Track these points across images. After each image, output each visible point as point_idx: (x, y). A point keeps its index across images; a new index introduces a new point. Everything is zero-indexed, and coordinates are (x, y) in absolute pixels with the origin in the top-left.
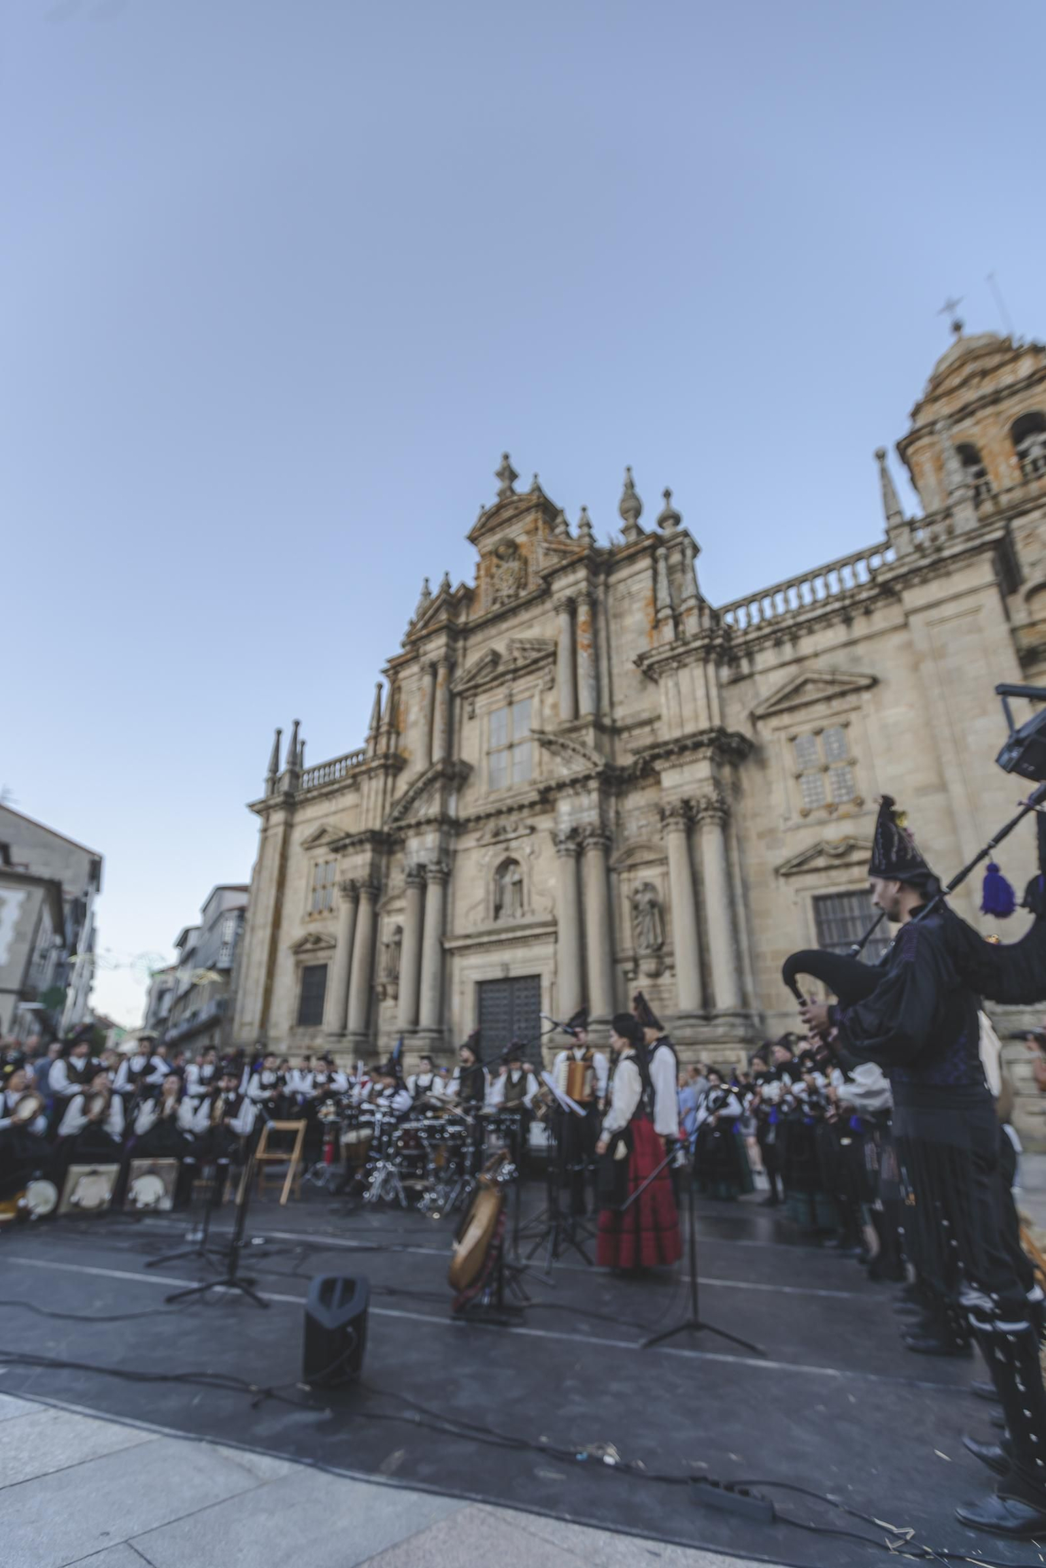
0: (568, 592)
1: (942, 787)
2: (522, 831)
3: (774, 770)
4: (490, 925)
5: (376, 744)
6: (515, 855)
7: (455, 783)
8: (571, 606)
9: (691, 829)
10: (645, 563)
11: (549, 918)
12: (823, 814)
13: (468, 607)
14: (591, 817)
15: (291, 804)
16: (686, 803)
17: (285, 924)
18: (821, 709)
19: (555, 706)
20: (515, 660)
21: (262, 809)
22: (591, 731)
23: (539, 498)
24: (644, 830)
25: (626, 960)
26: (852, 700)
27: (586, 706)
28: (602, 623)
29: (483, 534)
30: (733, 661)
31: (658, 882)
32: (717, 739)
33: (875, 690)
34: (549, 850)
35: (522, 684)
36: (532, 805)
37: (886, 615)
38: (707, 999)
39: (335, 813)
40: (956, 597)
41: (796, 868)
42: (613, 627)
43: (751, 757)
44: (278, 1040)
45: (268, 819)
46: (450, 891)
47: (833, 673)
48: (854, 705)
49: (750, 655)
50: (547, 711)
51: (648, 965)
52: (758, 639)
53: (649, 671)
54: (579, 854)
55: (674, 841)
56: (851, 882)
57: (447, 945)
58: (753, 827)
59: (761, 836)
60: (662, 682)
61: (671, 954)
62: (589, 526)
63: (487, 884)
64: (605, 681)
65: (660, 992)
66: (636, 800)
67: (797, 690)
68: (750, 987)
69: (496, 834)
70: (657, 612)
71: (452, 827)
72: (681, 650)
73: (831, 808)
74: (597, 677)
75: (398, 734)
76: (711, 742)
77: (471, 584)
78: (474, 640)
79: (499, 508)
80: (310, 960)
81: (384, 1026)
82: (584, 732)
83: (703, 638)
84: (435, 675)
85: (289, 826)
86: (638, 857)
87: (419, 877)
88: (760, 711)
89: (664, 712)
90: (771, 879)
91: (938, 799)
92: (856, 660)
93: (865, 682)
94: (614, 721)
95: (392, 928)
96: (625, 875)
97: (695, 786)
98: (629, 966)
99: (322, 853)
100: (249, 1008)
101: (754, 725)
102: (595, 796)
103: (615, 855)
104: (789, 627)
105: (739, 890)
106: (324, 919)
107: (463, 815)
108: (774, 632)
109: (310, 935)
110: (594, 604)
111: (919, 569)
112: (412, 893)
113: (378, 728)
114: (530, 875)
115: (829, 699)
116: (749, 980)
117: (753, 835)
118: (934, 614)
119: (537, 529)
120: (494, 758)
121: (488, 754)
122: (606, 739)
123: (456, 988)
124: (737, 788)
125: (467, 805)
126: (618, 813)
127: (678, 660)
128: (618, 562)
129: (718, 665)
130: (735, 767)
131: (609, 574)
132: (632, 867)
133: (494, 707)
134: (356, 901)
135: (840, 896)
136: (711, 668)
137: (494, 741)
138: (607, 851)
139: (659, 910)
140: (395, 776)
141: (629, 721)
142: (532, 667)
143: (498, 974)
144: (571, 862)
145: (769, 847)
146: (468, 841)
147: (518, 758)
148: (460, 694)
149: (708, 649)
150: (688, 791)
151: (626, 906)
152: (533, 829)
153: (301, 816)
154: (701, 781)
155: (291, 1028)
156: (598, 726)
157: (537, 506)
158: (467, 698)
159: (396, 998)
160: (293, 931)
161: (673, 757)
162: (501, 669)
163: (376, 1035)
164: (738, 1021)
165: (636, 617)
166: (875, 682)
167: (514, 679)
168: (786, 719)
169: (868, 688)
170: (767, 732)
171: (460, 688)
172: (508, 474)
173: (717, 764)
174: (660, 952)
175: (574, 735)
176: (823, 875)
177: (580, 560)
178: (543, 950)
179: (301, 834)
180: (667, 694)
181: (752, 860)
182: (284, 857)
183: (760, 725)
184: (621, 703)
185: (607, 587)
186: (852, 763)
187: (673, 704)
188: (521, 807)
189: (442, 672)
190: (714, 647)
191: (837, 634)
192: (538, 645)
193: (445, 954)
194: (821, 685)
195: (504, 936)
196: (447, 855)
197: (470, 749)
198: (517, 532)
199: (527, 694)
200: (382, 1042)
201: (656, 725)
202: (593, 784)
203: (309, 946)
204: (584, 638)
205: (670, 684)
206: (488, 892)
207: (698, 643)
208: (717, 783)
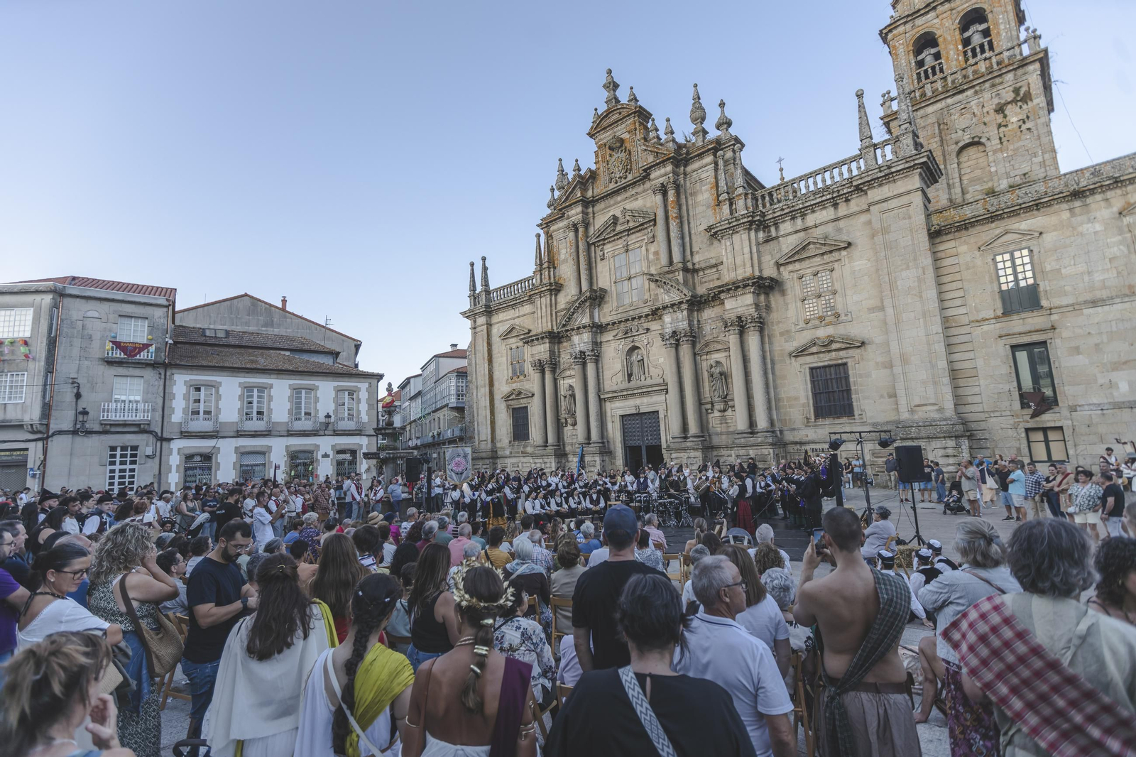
0: (661, 180)
1: (882, 308)
2: (641, 331)
3: (789, 297)
4: (625, 385)
5: (541, 274)
6: (637, 344)
7: (597, 302)
8: (663, 190)
9: (742, 333)
10: (709, 159)
11: (661, 381)
12: (817, 322)
13: (593, 183)
14: (683, 325)
15: (489, 312)
16: (739, 318)
17: (496, 384)
18: (818, 259)
19: (656, 253)
20: (628, 221)
21: (470, 315)
22: (681, 273)
23: (636, 108)
24: (714, 330)
25: (707, 403)
26: (836, 255)
27: (677, 257)
28: (683, 201)
29: (598, 132)
30: (767, 228)
31: (723, 361)
32: (757, 282)
33: (848, 250)
34: (658, 342)
35: (633, 238)
36: (647, 316)
37: (857, 203)
38: (752, 423)
39: (519, 317)
40: (898, 196)
41: (801, 352)
42: (690, 202)
43: (777, 288)
44: (503, 449)
45: (475, 322)
46: (600, 365)
47: (826, 238)
48: (837, 258)
49: (776, 225)
50: (651, 257)
51: (719, 406)
52: (781, 215)
53: (714, 234)
54: (677, 346)
55: (733, 339)
56: (830, 360)
57: (602, 397)
58: (777, 329)
59: (782, 334)
60: (723, 241)
61: (733, 400)
62: (672, 133)
63: (622, 361)
64: (687, 239)
65: (726, 419)
66: (709, 313)
67: (804, 248)
68: (775, 417)
69: (626, 333)
70: (718, 196)
71: (598, 328)
72: (734, 224)
73: (821, 319)
74: (683, 238)
75: (555, 268)
76: (754, 283)
77: (594, 167)
78: (599, 206)
79: (608, 113)
80: (516, 404)
81: (567, 440)
82: (677, 274)
83: (748, 217)
84: (576, 231)
85: (489, 325)
86: (711, 347)
87: (581, 359)
88: (782, 261)
89: (725, 260)
90: (787, 359)
91: (880, 314)
92: (839, 230)
93: (843, 245)
94: (694, 264)
95: (566, 386)
96: (705, 357)
97: (744, 308)
98: (709, 406)
99: (513, 342)
100: (483, 432)
101: (778, 269)
102: (685, 312)
103: (698, 346)
104: (800, 209)
105: (769, 366)
106: (521, 381)
107: (604, 321)
108: (790, 212)
109: (514, 390)
110: (678, 188)
111: (878, 178)
112: (578, 368)
113: (541, 264)
114: (648, 357)
115: (822, 254)
116: (774, 413)
117: (777, 333)
118: (885, 205)
119: (636, 129)
120: (619, 285)
121: (615, 282)
122: (689, 276)
123: (609, 419)
124: (768, 307)
125: (606, 314)
126: (699, 321)
127: (732, 229)
128: (692, 158)
129: (757, 231)
130: (767, 294)
131: (685, 166)
132: (708, 353)
133: (617, 253)
134: (543, 372)
135: (824, 367)
136: (753, 233)
137: (618, 274)
138: (694, 344)
139: (725, 376)
140: (556, 295)
141: (703, 265)
142: (640, 228)
143: (634, 411)
144: (673, 350)
145: (787, 341)
146: (608, 336)
147: (634, 286)
148: (594, 244)
149: (751, 223)
150: (741, 311)
151: (706, 375)
152: (648, 330)
153: (495, 319)
154: (747, 305)
155: (510, 442)
156: (685, 270)
157: (635, 113)
158: (598, 246)
159: (575, 424)
160: (502, 388)
161: (731, 292)
162: (619, 228)
163: (564, 445)
164: (768, 434)
165: (704, 196)
166: (850, 244)
167: (628, 235)
168: (797, 266)
169: (845, 248)
170: (786, 273)
171: (593, 240)
172: (613, 86)
173: (757, 294)
174: (726, 399)
175: (671, 276)
176: (816, 356)
177: (668, 159)
178: (660, 398)
179: (497, 330)
180: (726, 250)
181: (777, 347)
182: (489, 344)
183: (782, 269)
184: (697, 252)
185: (685, 174)
186: (835, 293)
187: (730, 256)
188: (640, 317)
189: (581, 230)
190: (755, 221)
191: (828, 213)
192: (643, 213)
193: (601, 401)
194: (818, 246)
195: (636, 392)
196: (596, 345)
197: (603, 281)
198: (622, 131)
199: (638, 245)
200: (568, 448)
201: (720, 268)
202: (684, 306)
203: (514, 396)
204: (673, 213)
205: (728, 243)
206: (623, 366)
207: (745, 220)
208: (757, 306)
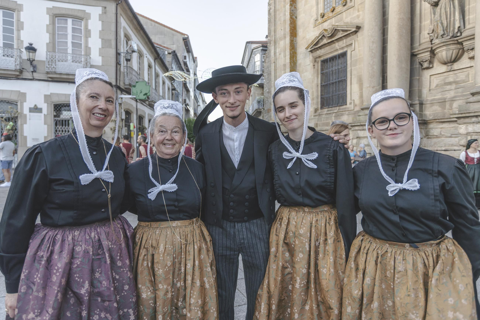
17: (300, 32)
106: (337, 15)
109: (326, 30)
155: (316, 110)
160: (309, 34)
203: (324, 41)
